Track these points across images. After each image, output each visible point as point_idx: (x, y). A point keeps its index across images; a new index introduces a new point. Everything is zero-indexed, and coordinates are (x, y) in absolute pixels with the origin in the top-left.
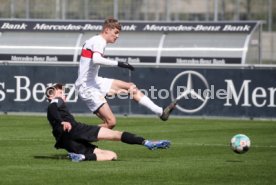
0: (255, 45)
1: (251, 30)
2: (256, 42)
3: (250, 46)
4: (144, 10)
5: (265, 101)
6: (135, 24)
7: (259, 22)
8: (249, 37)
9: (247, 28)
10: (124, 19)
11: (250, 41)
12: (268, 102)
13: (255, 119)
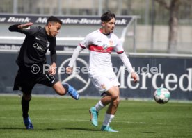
0: (130, 37)
1: (127, 23)
2: (131, 34)
3: (127, 37)
4: (40, 5)
5: (138, 85)
6: (29, 17)
7: (134, 17)
8: (125, 30)
9: (124, 22)
10: (23, 12)
11: (126, 33)
12: (141, 85)
13: (130, 99)
